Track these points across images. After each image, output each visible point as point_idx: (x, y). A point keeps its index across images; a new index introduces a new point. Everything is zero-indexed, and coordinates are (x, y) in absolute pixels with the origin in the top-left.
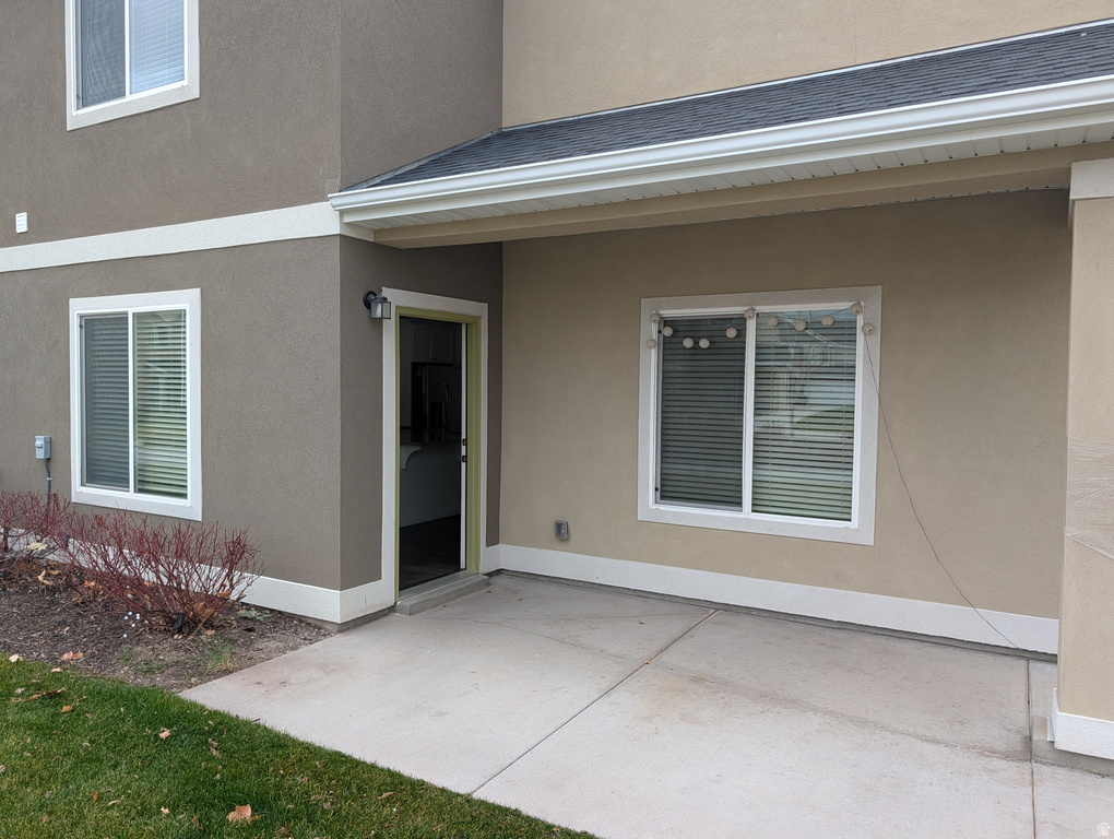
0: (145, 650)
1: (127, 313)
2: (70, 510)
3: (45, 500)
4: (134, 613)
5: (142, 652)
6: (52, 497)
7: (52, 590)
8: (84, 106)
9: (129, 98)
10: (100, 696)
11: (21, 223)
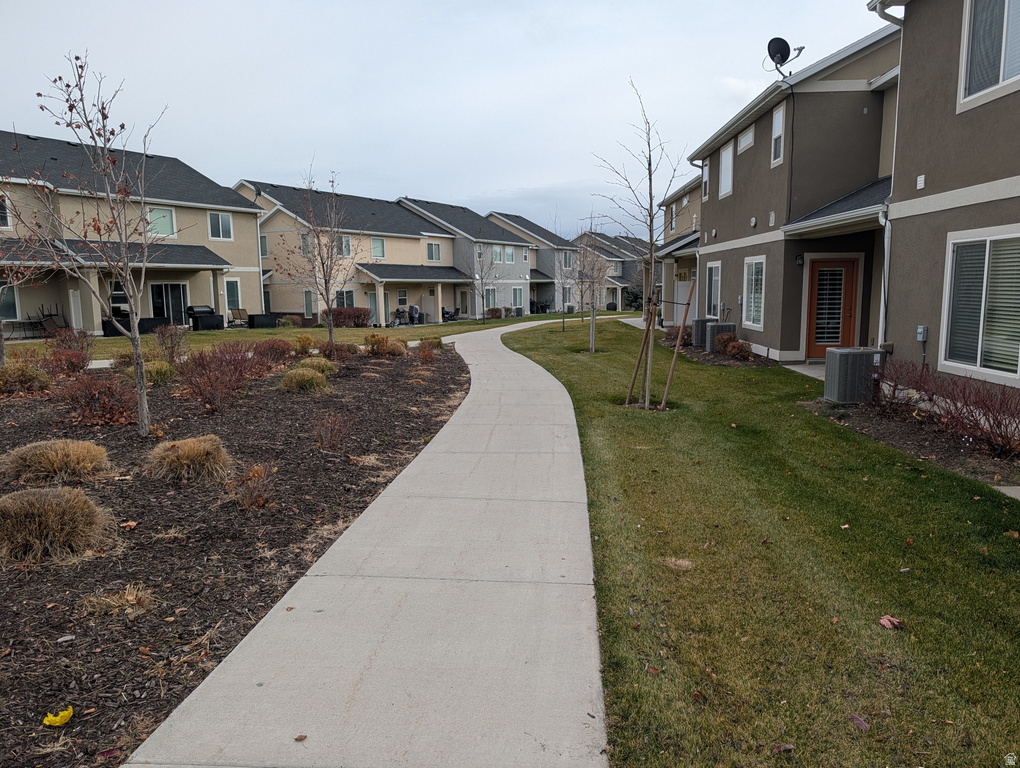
0: (974, 461)
1: (985, 241)
2: (935, 375)
3: (920, 367)
4: (969, 437)
5: (972, 462)
6: (925, 366)
7: (921, 423)
8: (969, 95)
9: (1002, 84)
10: (942, 476)
11: (921, 182)
